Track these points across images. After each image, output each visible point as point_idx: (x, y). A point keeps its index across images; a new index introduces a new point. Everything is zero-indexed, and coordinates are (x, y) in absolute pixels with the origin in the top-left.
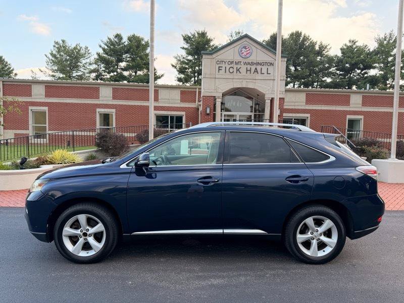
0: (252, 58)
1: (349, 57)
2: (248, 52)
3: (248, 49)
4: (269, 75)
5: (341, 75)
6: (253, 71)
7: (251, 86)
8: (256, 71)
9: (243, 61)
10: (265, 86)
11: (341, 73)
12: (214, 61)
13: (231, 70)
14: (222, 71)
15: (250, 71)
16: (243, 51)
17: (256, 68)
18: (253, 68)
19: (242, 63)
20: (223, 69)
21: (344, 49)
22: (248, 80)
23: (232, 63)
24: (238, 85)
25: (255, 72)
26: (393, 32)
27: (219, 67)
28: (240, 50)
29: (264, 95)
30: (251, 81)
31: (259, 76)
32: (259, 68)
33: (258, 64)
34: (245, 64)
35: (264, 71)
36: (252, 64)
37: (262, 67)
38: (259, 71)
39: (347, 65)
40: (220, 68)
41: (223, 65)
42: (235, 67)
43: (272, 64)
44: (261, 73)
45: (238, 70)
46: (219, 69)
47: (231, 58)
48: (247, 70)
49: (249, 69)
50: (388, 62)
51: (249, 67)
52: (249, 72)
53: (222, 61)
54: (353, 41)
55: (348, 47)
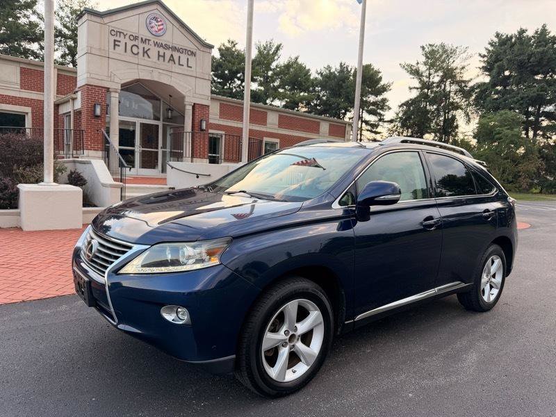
0: (166, 39)
1: (229, 62)
2: (162, 27)
3: (160, 23)
4: (190, 69)
5: (220, 83)
6: (167, 57)
7: (165, 80)
8: (172, 59)
9: (153, 39)
10: (185, 85)
11: (219, 80)
12: (107, 29)
13: (135, 49)
14: (121, 49)
15: (164, 57)
16: (153, 24)
17: (172, 55)
18: (168, 53)
19: (151, 42)
20: (122, 45)
21: (222, 50)
22: (161, 71)
23: (136, 38)
24: (145, 75)
25: (170, 60)
26: (273, 41)
27: (115, 41)
28: (148, 22)
29: (183, 97)
30: (165, 72)
31: (176, 68)
32: (176, 55)
33: (174, 49)
34: (156, 44)
35: (183, 61)
36: (166, 47)
37: (181, 55)
38: (177, 61)
39: (226, 72)
40: (117, 43)
41: (121, 38)
42: (141, 46)
43: (193, 54)
44: (179, 64)
45: (145, 52)
46: (115, 45)
47: (133, 30)
48: (159, 56)
49: (161, 54)
50: (268, 77)
51: (162, 51)
52: (161, 59)
53: (120, 33)
54: (232, 42)
55: (227, 49)
